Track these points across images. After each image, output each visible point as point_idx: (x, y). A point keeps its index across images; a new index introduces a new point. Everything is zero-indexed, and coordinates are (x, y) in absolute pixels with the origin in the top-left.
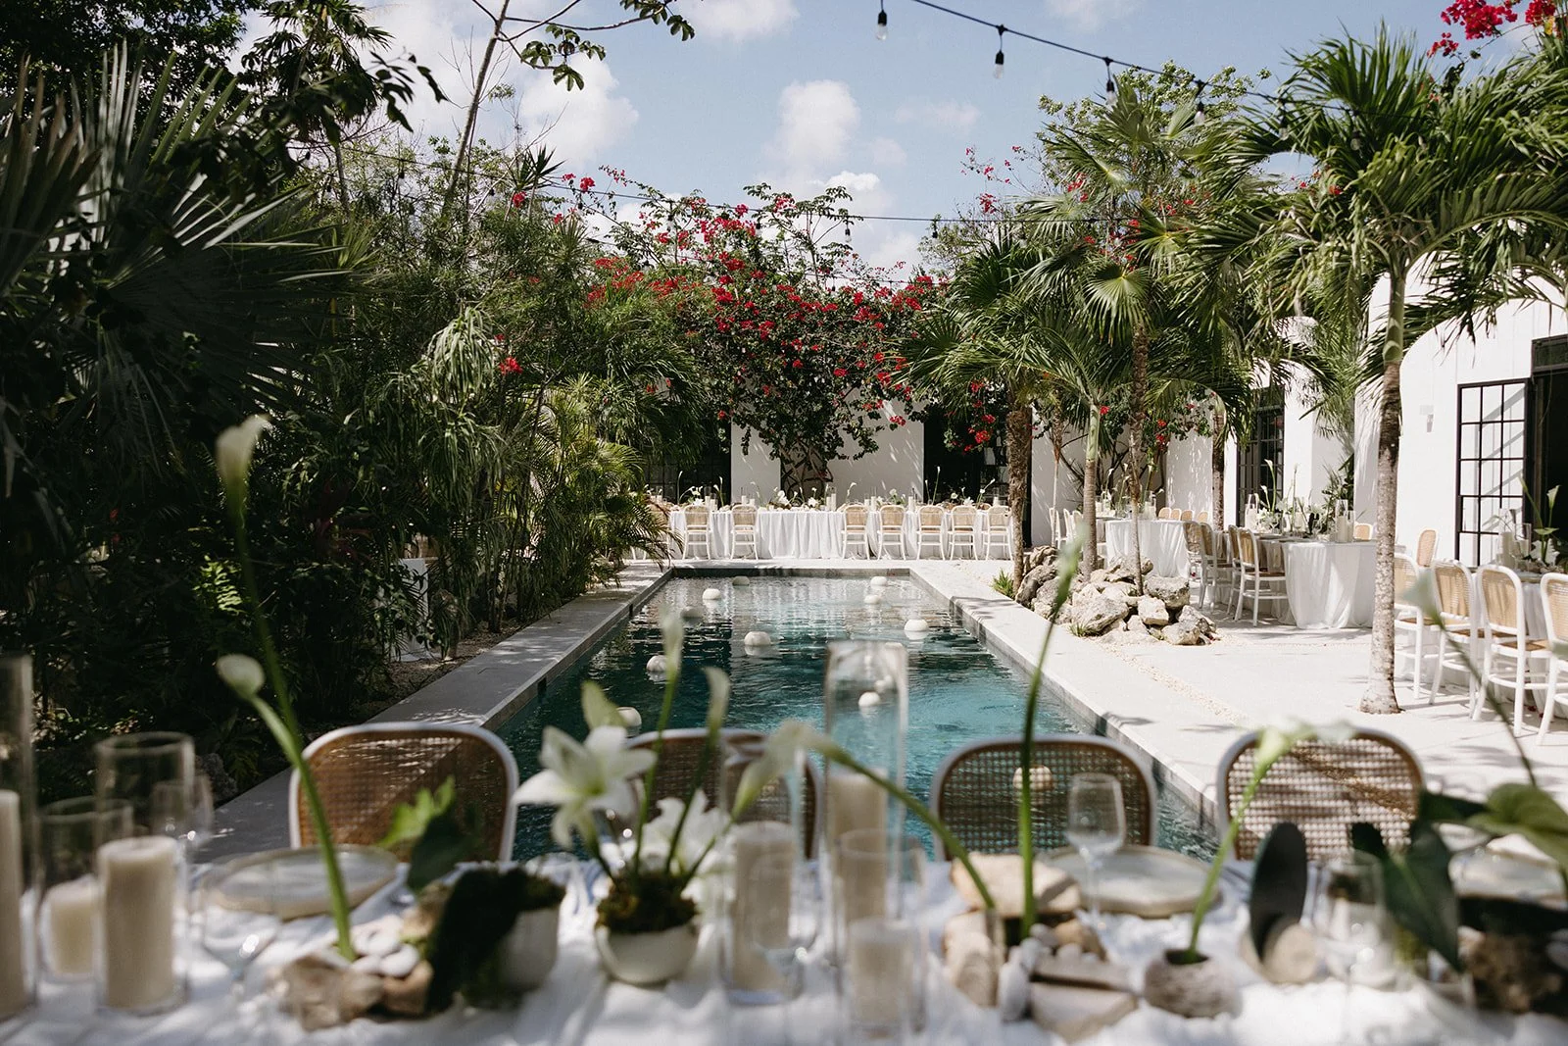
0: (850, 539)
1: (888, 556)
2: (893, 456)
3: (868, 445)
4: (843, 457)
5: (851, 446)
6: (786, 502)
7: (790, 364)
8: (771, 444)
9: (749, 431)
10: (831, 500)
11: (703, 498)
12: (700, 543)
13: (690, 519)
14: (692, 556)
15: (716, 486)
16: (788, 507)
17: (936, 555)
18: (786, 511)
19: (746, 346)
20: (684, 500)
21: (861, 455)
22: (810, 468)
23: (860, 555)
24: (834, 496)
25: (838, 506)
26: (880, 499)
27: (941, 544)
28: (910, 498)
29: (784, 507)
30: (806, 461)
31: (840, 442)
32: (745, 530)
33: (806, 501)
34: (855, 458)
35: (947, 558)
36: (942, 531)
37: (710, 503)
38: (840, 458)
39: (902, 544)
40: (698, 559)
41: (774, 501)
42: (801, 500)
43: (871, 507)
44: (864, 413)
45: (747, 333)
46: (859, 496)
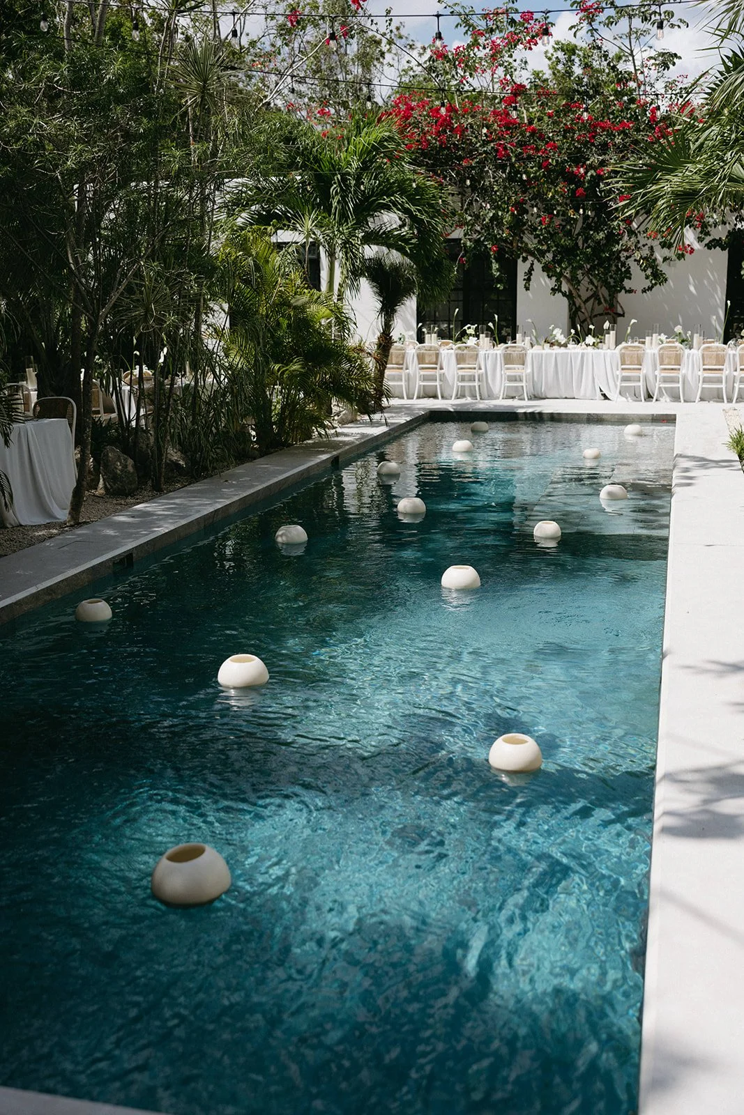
0: (625, 379)
1: (666, 399)
2: (692, 289)
3: (658, 277)
4: (630, 291)
5: (638, 279)
6: (562, 340)
7: (574, 191)
8: (554, 279)
9: (532, 264)
10: (610, 337)
11: (478, 337)
12: (471, 384)
13: (460, 359)
14: (463, 396)
15: (491, 324)
16: (565, 345)
17: (718, 397)
18: (563, 350)
19: (528, 173)
20: (459, 339)
21: (650, 289)
22: (600, 303)
23: (636, 396)
24: (613, 333)
25: (617, 344)
26: (663, 337)
27: (723, 386)
28: (696, 336)
29: (560, 345)
30: (595, 296)
31: (627, 274)
32: (517, 370)
33: (584, 340)
34: (644, 291)
35: (730, 400)
36: (726, 372)
37: (485, 340)
38: (627, 291)
39: (680, 385)
40: (469, 400)
41: (549, 339)
42: (578, 339)
43: (653, 346)
44: (656, 244)
45: (530, 158)
46: (640, 334)
